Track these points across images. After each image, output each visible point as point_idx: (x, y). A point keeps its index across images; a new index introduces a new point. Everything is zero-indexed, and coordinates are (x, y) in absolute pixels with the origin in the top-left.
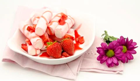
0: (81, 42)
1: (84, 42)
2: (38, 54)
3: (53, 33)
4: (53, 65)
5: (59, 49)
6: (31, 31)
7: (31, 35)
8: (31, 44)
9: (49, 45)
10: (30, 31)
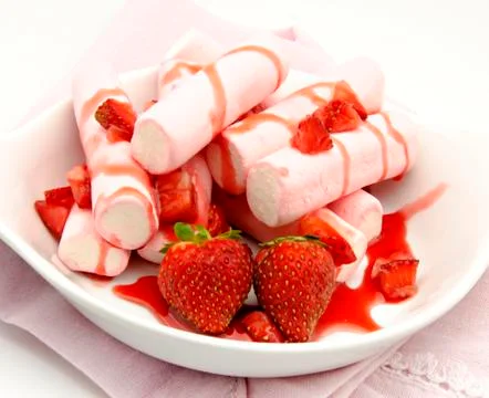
0: (392, 291)
1: (407, 297)
2: (109, 272)
3: (239, 180)
4: (164, 362)
5: (228, 282)
6: (113, 127)
7: (106, 151)
8: (86, 204)
9: (182, 244)
10: (107, 128)
